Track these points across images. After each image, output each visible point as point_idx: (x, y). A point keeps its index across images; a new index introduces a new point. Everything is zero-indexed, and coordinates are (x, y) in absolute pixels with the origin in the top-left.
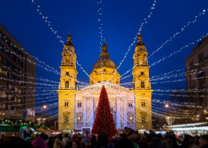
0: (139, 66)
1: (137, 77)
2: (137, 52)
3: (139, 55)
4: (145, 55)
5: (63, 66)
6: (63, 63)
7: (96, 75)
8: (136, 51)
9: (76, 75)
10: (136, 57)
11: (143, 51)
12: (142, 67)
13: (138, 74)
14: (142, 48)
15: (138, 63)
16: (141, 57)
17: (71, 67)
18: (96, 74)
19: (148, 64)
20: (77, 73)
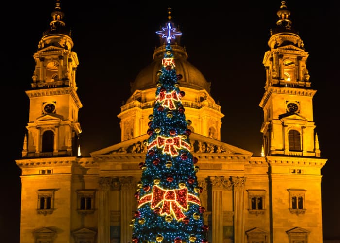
0: (283, 86)
1: (277, 117)
2: (276, 47)
3: (280, 56)
4: (299, 58)
5: (37, 88)
6: (38, 81)
7: (143, 108)
8: (272, 45)
9: (77, 110)
10: (272, 59)
11: (295, 47)
12: (290, 89)
13: (281, 110)
14: (291, 40)
15: (279, 78)
16: (287, 62)
17: (61, 89)
18: (143, 106)
19: (309, 84)
20: (78, 106)
